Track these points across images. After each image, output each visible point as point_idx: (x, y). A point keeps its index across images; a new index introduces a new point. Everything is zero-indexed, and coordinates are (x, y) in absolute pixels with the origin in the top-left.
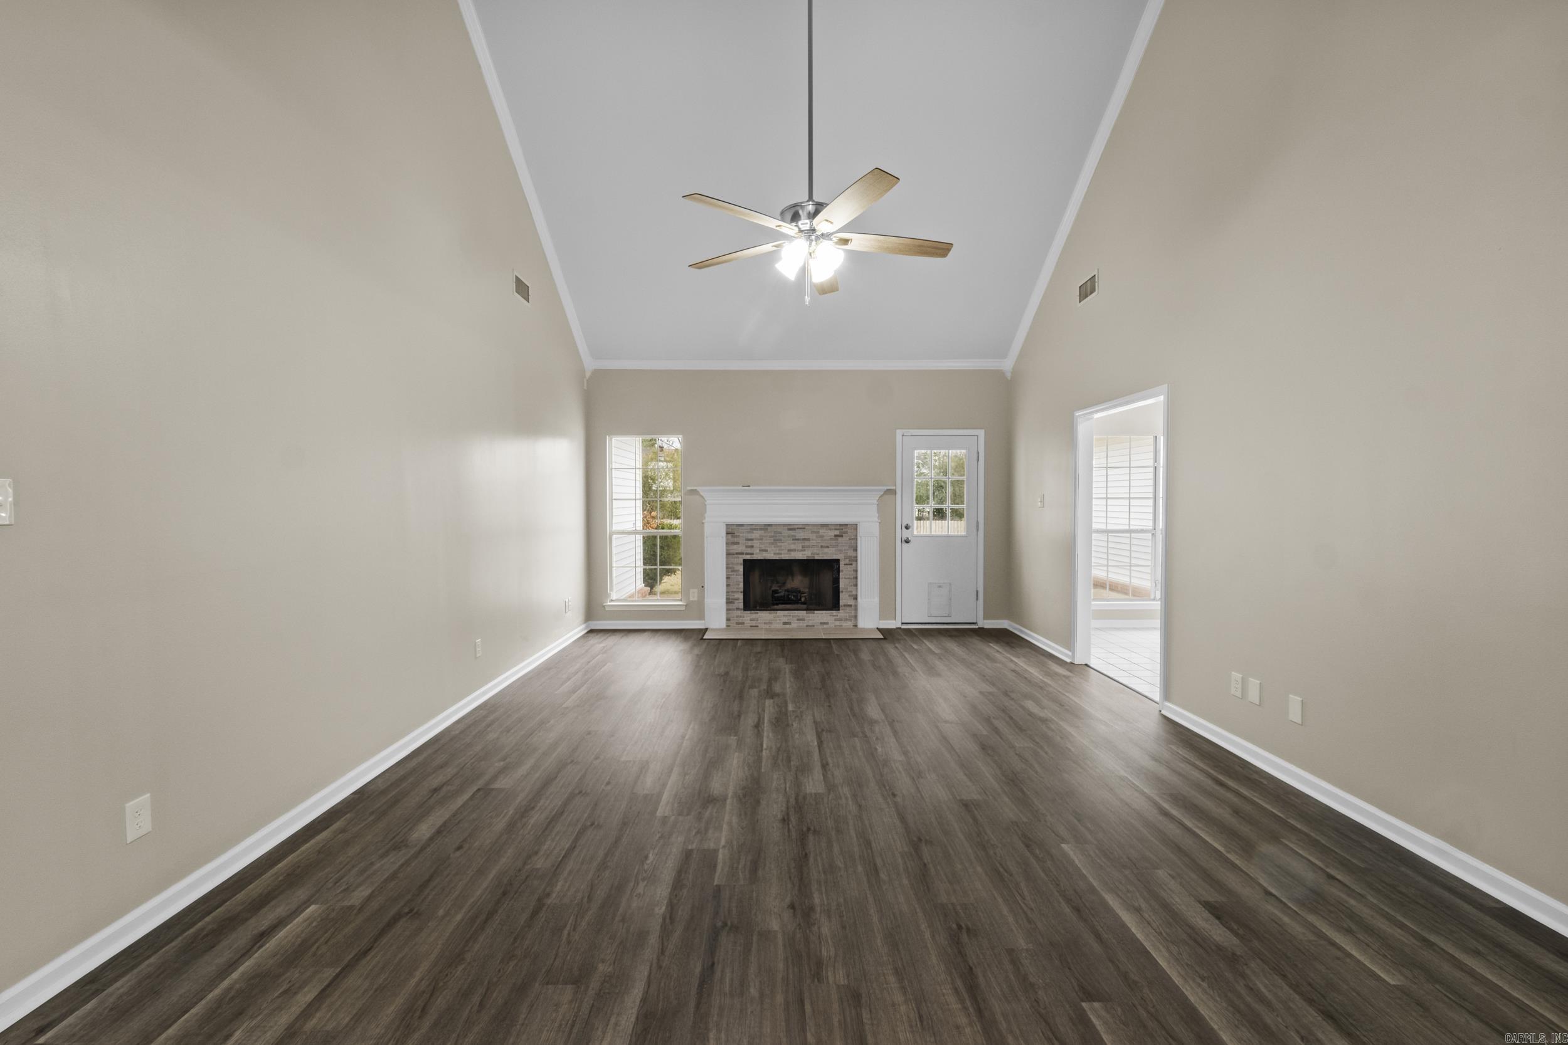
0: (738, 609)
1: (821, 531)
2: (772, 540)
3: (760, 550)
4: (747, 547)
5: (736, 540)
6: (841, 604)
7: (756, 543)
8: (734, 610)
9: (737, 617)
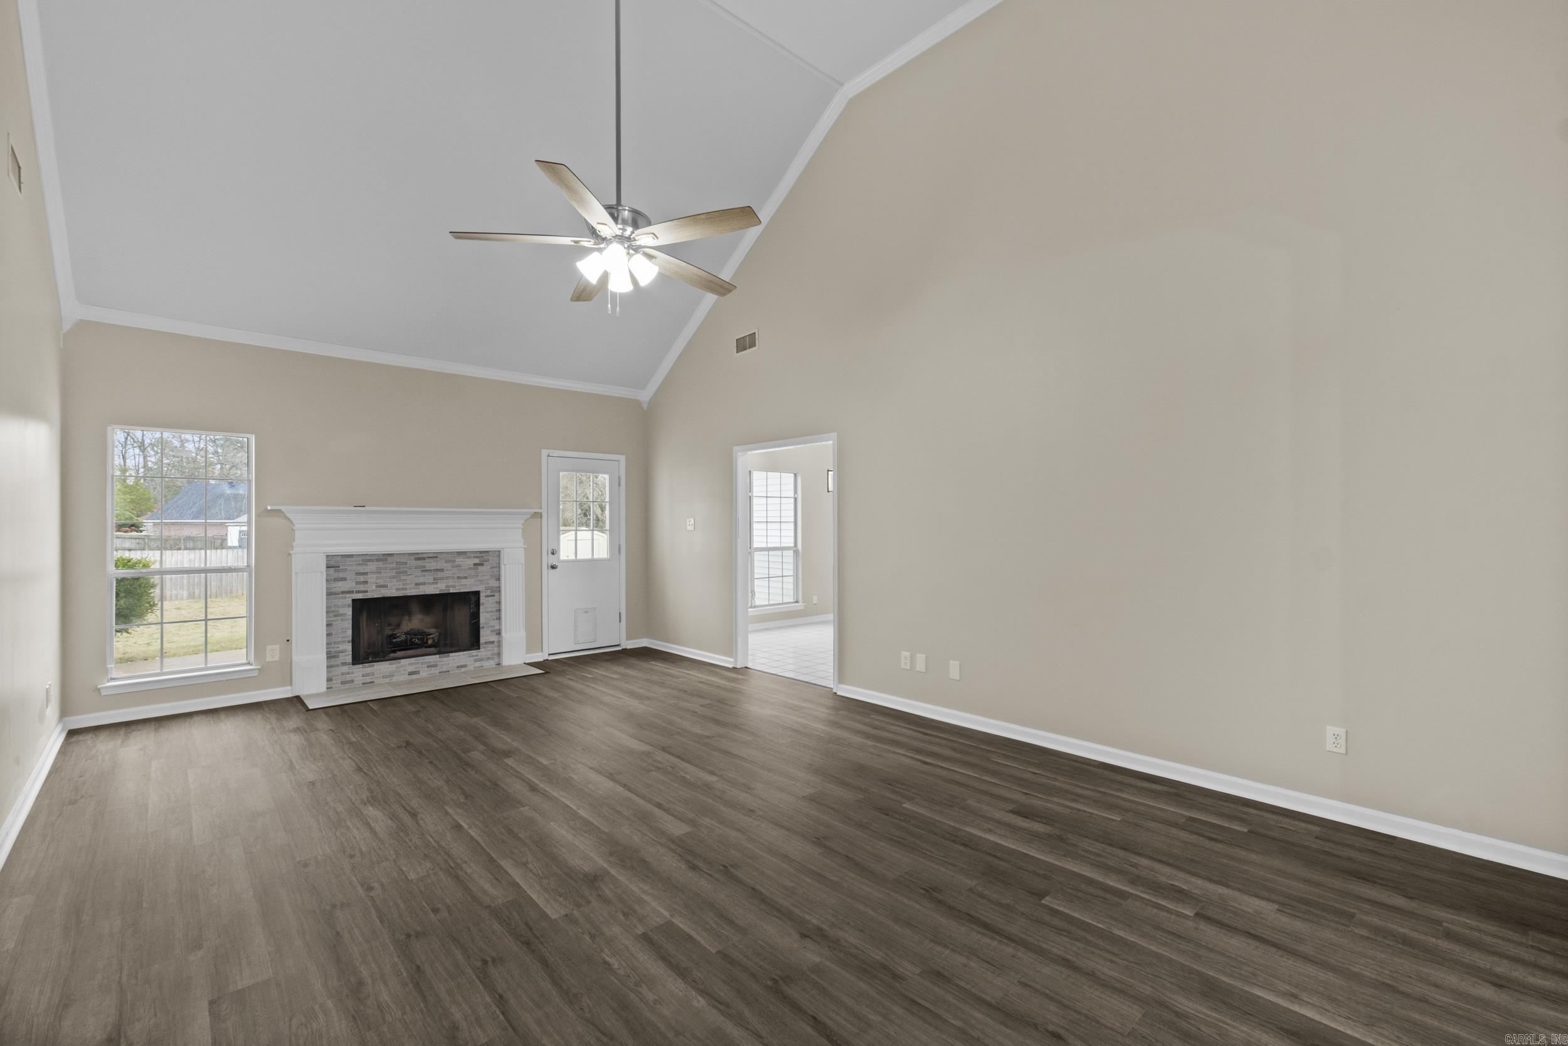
0: (344, 664)
1: (457, 560)
2: (393, 573)
3: (377, 587)
4: (358, 583)
5: (341, 575)
6: (481, 641)
7: (371, 578)
8: (337, 666)
9: (343, 674)
